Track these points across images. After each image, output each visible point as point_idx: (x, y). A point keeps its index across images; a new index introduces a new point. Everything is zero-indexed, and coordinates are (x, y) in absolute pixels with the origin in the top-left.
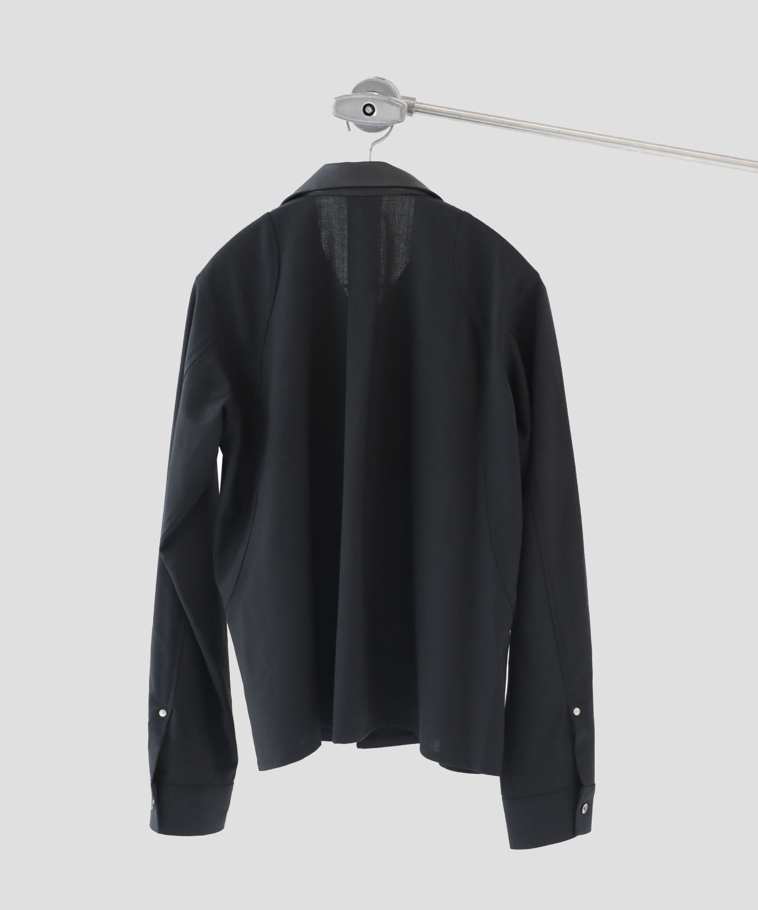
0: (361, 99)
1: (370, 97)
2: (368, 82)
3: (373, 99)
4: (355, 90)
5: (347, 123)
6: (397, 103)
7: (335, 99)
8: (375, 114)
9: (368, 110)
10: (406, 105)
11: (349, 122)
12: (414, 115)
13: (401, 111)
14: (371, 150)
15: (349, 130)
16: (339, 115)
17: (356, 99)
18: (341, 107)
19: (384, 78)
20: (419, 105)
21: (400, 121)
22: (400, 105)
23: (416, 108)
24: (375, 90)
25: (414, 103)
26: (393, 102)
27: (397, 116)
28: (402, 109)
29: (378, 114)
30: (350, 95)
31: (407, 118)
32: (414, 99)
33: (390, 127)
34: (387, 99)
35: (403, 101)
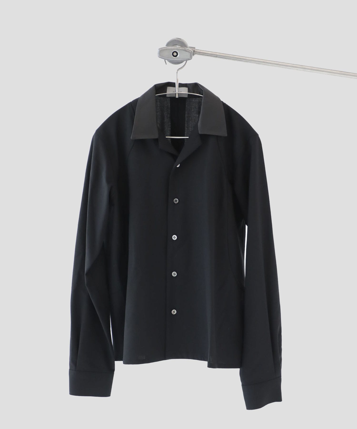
0: (171, 49)
1: (176, 48)
2: (173, 41)
3: (177, 49)
4: (168, 44)
5: (165, 61)
6: (189, 51)
7: (159, 49)
8: (178, 56)
9: (175, 54)
10: (193, 51)
11: (166, 60)
12: (196, 55)
13: (191, 55)
14: (177, 73)
15: (166, 64)
16: (161, 57)
17: (169, 49)
18: (161, 53)
19: (181, 38)
21: (190, 59)
22: (190, 51)
23: (196, 52)
24: (178, 45)
25: (195, 50)
26: (187, 50)
27: (189, 57)
28: (191, 53)
29: (179, 55)
30: (165, 47)
31: (193, 57)
32: (195, 48)
33: (185, 62)
34: (183, 49)
35: (190, 49)
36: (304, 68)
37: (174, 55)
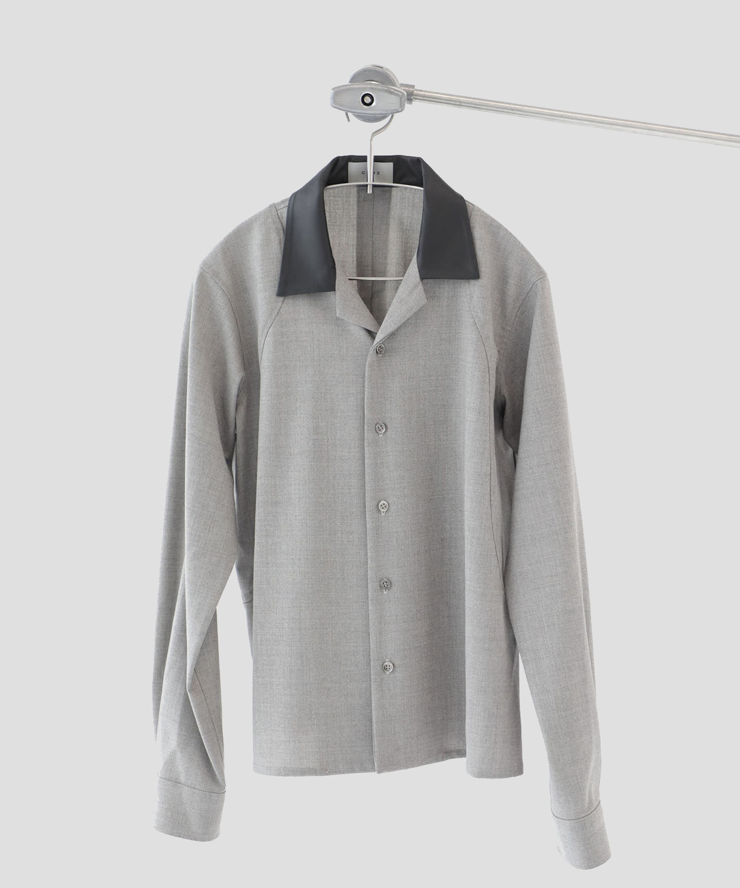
0: (358, 89)
1: (368, 86)
2: (365, 71)
3: (372, 89)
4: (354, 79)
5: (347, 114)
6: (396, 92)
7: (333, 89)
8: (374, 104)
9: (367, 100)
10: (405, 94)
11: (349, 114)
12: (413, 102)
13: (401, 101)
14: (371, 140)
15: (349, 121)
16: (338, 107)
17: (354, 89)
18: (338, 96)
19: (381, 66)
20: (418, 92)
21: (400, 110)
22: (400, 94)
23: (416, 96)
24: (374, 79)
25: (413, 91)
26: (392, 92)
27: (397, 106)
28: (401, 98)
29: (376, 103)
30: (349, 85)
31: (407, 106)
32: (413, 86)
33: (391, 115)
34: (386, 89)
35: (401, 90)
36: (649, 128)
37: (365, 101)
